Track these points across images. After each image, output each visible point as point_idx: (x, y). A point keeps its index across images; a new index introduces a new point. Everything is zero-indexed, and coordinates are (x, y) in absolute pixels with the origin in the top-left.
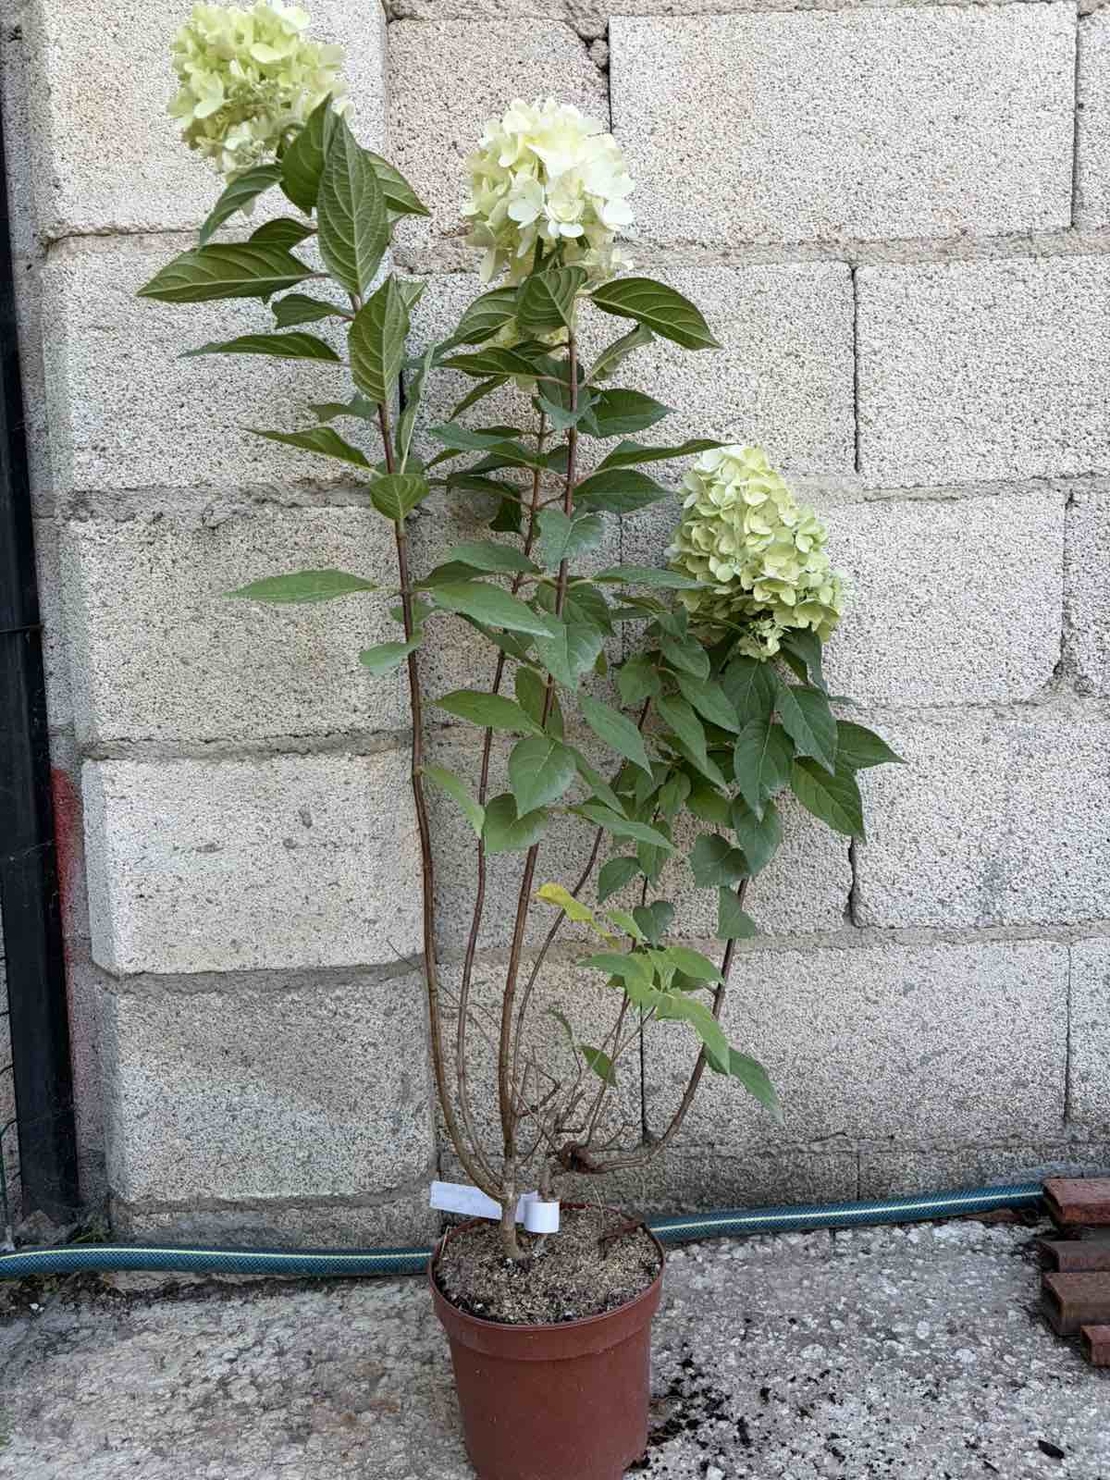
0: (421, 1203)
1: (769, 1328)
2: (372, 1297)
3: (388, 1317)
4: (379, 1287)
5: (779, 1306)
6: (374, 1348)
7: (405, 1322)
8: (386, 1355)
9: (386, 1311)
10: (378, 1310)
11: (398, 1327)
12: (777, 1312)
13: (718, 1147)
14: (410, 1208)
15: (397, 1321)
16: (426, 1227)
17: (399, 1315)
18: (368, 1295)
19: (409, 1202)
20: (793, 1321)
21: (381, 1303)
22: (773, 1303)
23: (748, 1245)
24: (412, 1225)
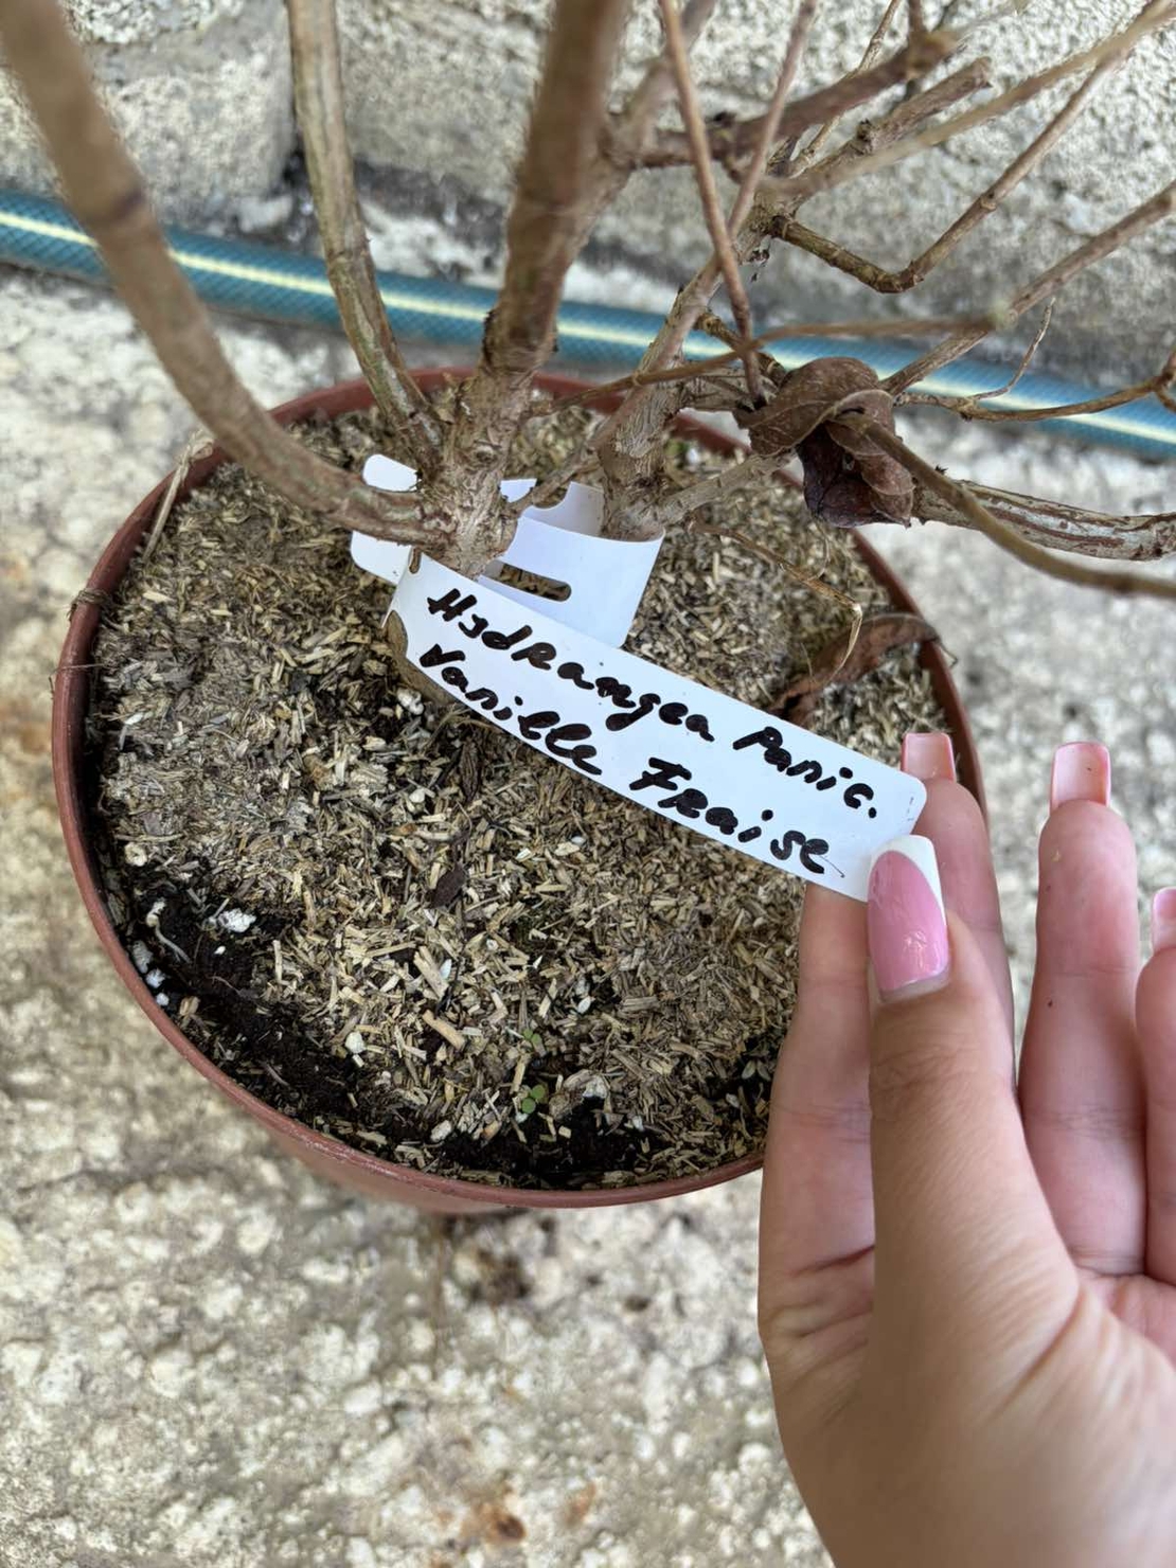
0: (219, 105)
1: (1015, 717)
2: (51, 333)
3: (85, 414)
4: (75, 305)
5: (1048, 658)
6: (26, 508)
7: (129, 448)
8: (53, 541)
9: (84, 390)
10: (61, 380)
11: (106, 461)
12: (1043, 677)
13: (1071, 199)
14: (179, 112)
15: (104, 439)
16: (232, 169)
17: (116, 420)
18: (42, 322)
19: (178, 92)
20: (1072, 712)
21: (75, 361)
22: (1036, 641)
23: (1019, 453)
24: (183, 158)
